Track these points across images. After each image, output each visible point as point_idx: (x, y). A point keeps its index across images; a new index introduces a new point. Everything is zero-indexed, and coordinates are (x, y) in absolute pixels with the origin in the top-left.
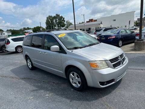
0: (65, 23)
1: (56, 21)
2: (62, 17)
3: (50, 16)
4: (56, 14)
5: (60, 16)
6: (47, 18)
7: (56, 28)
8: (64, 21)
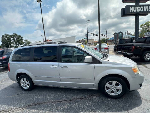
0: (24, 41)
1: (14, 39)
2: (20, 36)
3: (6, 35)
4: (14, 34)
5: (18, 35)
6: (3, 36)
7: (14, 45)
8: (23, 40)
